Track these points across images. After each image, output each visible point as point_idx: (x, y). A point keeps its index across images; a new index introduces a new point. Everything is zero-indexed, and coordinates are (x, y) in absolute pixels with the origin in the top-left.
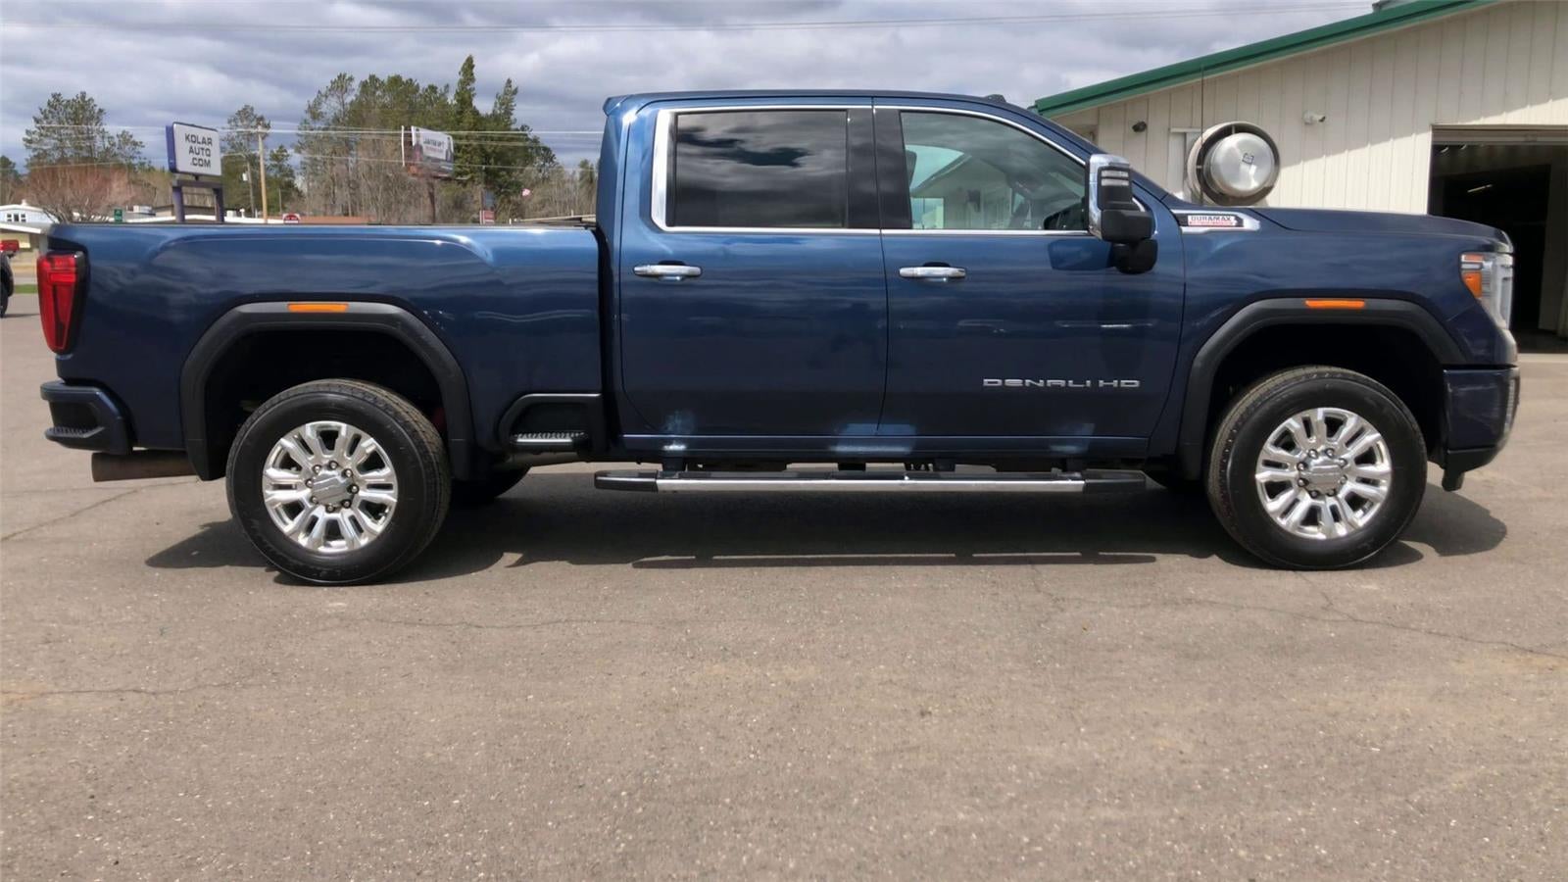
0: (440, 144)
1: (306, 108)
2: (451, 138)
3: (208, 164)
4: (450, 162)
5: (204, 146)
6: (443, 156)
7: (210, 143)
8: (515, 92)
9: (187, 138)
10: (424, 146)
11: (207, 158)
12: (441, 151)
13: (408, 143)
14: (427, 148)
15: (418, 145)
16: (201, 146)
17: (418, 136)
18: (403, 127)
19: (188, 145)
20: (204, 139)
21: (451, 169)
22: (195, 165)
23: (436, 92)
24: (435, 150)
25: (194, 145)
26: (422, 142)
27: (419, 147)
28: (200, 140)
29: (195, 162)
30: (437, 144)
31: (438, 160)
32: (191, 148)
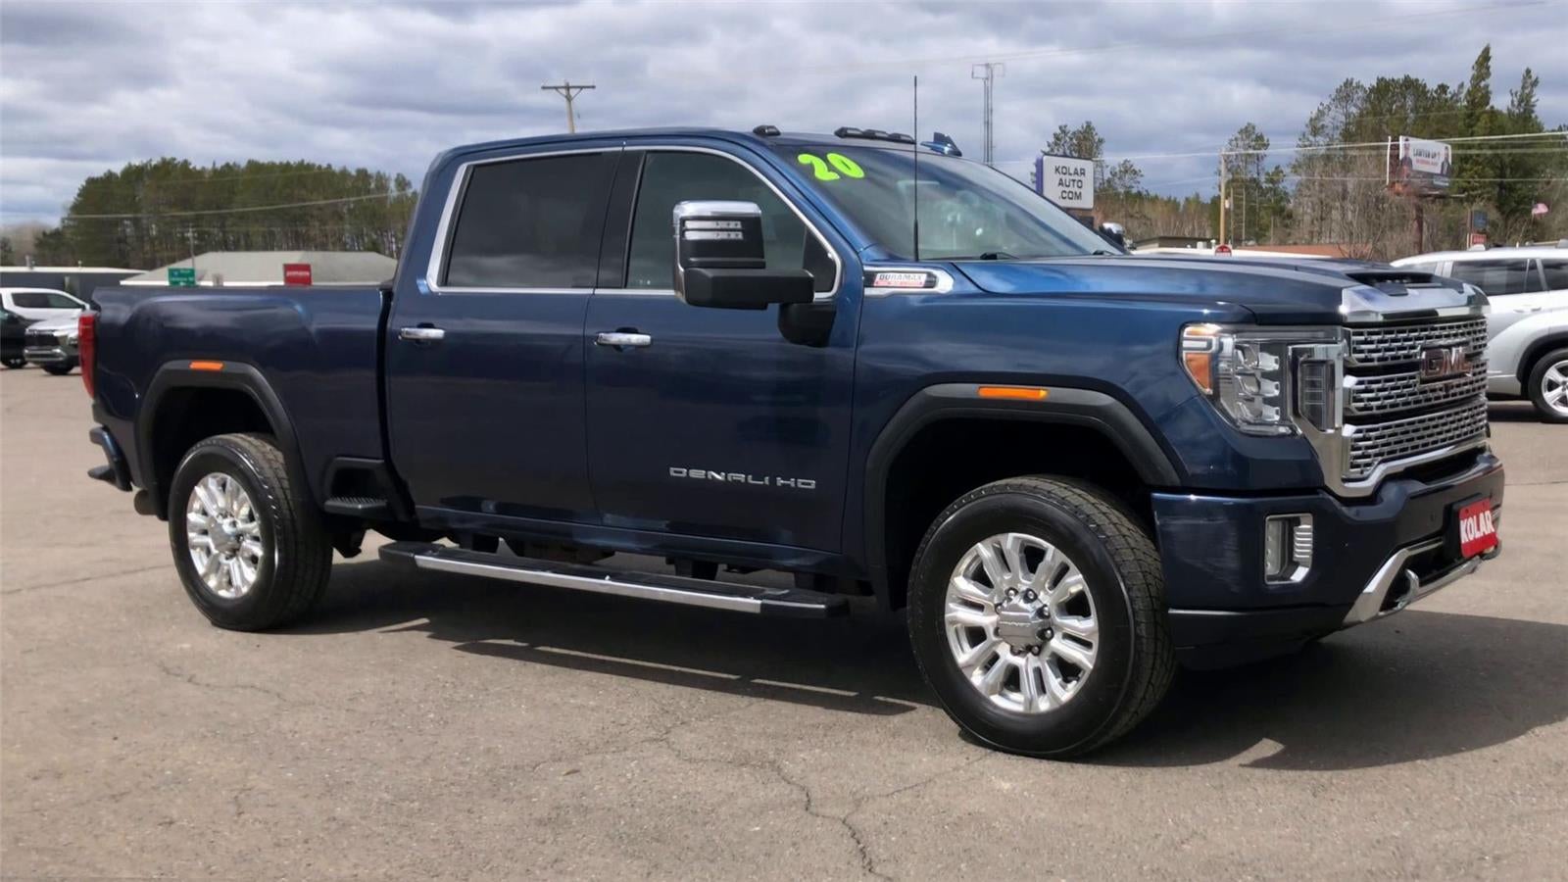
0: (1434, 156)
1: (1307, 121)
2: (1449, 147)
3: (1079, 196)
4: (1446, 176)
5: (1077, 178)
6: (1437, 170)
7: (1084, 174)
8: (1535, 83)
9: (1057, 170)
10: (1414, 159)
11: (1078, 191)
12: (1436, 164)
13: (1395, 157)
14: (1418, 161)
15: (1405, 158)
16: (1072, 177)
17: (1406, 148)
18: (1390, 138)
19: (1058, 177)
20: (1076, 169)
21: (1447, 184)
22: (1064, 198)
23: (1445, 93)
24: (1427, 163)
25: (1064, 177)
26: (1411, 154)
27: (1407, 161)
28: (1072, 171)
29: (1064, 195)
30: (1429, 155)
31: (1431, 175)
32: (1061, 180)
